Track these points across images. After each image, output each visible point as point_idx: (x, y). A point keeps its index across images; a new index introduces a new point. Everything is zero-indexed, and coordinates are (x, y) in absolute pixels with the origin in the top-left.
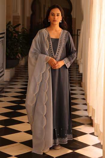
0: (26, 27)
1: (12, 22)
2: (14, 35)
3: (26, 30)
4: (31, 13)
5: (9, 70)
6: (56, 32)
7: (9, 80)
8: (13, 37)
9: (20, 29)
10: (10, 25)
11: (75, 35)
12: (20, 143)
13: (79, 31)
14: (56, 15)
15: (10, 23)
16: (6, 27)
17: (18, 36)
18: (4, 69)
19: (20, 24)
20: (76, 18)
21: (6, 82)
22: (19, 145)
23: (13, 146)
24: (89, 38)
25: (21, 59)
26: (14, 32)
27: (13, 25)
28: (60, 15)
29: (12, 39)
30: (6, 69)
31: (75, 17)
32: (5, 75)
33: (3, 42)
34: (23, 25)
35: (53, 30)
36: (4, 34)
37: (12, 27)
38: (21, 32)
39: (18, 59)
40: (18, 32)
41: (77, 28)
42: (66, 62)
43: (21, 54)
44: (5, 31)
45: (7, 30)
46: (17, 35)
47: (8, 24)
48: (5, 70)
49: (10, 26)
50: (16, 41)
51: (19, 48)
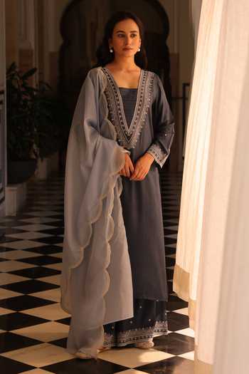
0: (47, 79)
1: (17, 64)
2: (24, 97)
3: (47, 88)
5: (15, 188)
6: (128, 75)
7: (15, 215)
8: (22, 103)
9: (34, 81)
10: (13, 72)
11: (177, 98)
13: (187, 88)
14: (129, 34)
15: (13, 64)
17: (31, 101)
18: (4, 184)
19: (34, 70)
20: (178, 54)
21: (10, 217)
22: (47, 346)
25: (39, 159)
26: (22, 89)
27: (20, 72)
28: (138, 34)
29: (20, 109)
30: (8, 186)
31: (176, 52)
32: (6, 200)
34: (40, 74)
36: (3, 95)
37: (19, 76)
38: (36, 90)
39: (34, 159)
40: (30, 90)
41: (182, 80)
43: (39, 146)
44: (5, 86)
45: (9, 84)
46: (29, 98)
47: (10, 70)
48: (7, 189)
49: (13, 75)
50: (29, 113)
51: (35, 130)
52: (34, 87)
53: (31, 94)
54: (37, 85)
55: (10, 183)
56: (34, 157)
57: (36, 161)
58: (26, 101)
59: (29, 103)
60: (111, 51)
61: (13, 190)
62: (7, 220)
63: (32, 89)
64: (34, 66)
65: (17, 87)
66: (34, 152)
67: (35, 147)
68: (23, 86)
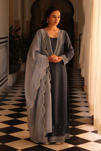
0: (25, 31)
1: (13, 26)
2: (16, 39)
3: (25, 35)
4: (31, 16)
5: (12, 75)
7: (12, 86)
8: (15, 41)
9: (20, 33)
11: (77, 40)
12: (24, 139)
13: (81, 36)
15: (12, 26)
16: (9, 31)
18: (7, 74)
19: (20, 28)
20: (78, 22)
21: (9, 87)
22: (23, 141)
23: (18, 142)
24: (90, 39)
25: (22, 64)
26: (15, 36)
27: (15, 29)
29: (14, 44)
32: (8, 80)
33: (6, 47)
34: (23, 29)
35: (51, 30)
36: (7, 39)
37: (14, 31)
39: (19, 64)
40: (18, 36)
41: (79, 32)
42: (64, 58)
43: (22, 58)
44: (8, 35)
45: (10, 34)
46: (18, 39)
47: (11, 28)
48: (9, 75)
49: (12, 30)
50: (18, 45)
51: (20, 52)
52: (20, 35)
53: (19, 38)
54: (21, 34)
55: (10, 73)
56: (20, 63)
57: (20, 64)
58: (17, 40)
59: (18, 42)
60: (48, 22)
61: (11, 76)
62: (9, 88)
63: (19, 36)
64: (20, 27)
65: (13, 35)
66: (20, 61)
67: (20, 59)
68: (16, 35)
